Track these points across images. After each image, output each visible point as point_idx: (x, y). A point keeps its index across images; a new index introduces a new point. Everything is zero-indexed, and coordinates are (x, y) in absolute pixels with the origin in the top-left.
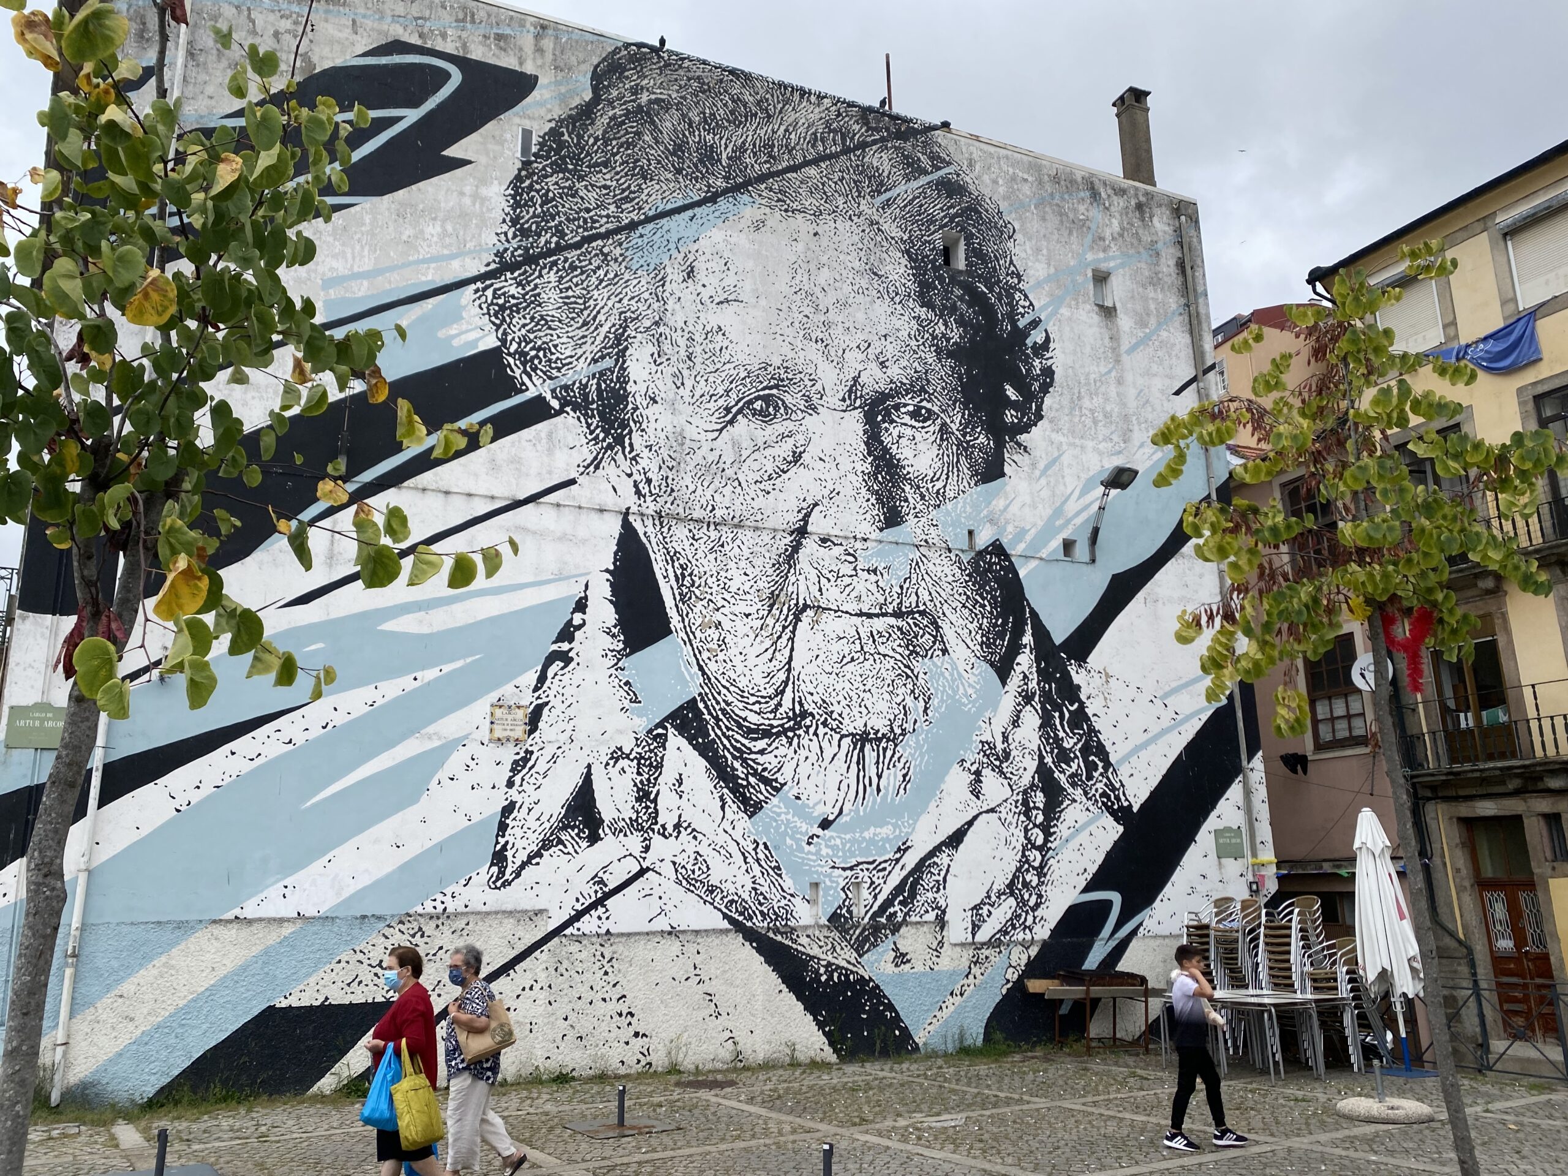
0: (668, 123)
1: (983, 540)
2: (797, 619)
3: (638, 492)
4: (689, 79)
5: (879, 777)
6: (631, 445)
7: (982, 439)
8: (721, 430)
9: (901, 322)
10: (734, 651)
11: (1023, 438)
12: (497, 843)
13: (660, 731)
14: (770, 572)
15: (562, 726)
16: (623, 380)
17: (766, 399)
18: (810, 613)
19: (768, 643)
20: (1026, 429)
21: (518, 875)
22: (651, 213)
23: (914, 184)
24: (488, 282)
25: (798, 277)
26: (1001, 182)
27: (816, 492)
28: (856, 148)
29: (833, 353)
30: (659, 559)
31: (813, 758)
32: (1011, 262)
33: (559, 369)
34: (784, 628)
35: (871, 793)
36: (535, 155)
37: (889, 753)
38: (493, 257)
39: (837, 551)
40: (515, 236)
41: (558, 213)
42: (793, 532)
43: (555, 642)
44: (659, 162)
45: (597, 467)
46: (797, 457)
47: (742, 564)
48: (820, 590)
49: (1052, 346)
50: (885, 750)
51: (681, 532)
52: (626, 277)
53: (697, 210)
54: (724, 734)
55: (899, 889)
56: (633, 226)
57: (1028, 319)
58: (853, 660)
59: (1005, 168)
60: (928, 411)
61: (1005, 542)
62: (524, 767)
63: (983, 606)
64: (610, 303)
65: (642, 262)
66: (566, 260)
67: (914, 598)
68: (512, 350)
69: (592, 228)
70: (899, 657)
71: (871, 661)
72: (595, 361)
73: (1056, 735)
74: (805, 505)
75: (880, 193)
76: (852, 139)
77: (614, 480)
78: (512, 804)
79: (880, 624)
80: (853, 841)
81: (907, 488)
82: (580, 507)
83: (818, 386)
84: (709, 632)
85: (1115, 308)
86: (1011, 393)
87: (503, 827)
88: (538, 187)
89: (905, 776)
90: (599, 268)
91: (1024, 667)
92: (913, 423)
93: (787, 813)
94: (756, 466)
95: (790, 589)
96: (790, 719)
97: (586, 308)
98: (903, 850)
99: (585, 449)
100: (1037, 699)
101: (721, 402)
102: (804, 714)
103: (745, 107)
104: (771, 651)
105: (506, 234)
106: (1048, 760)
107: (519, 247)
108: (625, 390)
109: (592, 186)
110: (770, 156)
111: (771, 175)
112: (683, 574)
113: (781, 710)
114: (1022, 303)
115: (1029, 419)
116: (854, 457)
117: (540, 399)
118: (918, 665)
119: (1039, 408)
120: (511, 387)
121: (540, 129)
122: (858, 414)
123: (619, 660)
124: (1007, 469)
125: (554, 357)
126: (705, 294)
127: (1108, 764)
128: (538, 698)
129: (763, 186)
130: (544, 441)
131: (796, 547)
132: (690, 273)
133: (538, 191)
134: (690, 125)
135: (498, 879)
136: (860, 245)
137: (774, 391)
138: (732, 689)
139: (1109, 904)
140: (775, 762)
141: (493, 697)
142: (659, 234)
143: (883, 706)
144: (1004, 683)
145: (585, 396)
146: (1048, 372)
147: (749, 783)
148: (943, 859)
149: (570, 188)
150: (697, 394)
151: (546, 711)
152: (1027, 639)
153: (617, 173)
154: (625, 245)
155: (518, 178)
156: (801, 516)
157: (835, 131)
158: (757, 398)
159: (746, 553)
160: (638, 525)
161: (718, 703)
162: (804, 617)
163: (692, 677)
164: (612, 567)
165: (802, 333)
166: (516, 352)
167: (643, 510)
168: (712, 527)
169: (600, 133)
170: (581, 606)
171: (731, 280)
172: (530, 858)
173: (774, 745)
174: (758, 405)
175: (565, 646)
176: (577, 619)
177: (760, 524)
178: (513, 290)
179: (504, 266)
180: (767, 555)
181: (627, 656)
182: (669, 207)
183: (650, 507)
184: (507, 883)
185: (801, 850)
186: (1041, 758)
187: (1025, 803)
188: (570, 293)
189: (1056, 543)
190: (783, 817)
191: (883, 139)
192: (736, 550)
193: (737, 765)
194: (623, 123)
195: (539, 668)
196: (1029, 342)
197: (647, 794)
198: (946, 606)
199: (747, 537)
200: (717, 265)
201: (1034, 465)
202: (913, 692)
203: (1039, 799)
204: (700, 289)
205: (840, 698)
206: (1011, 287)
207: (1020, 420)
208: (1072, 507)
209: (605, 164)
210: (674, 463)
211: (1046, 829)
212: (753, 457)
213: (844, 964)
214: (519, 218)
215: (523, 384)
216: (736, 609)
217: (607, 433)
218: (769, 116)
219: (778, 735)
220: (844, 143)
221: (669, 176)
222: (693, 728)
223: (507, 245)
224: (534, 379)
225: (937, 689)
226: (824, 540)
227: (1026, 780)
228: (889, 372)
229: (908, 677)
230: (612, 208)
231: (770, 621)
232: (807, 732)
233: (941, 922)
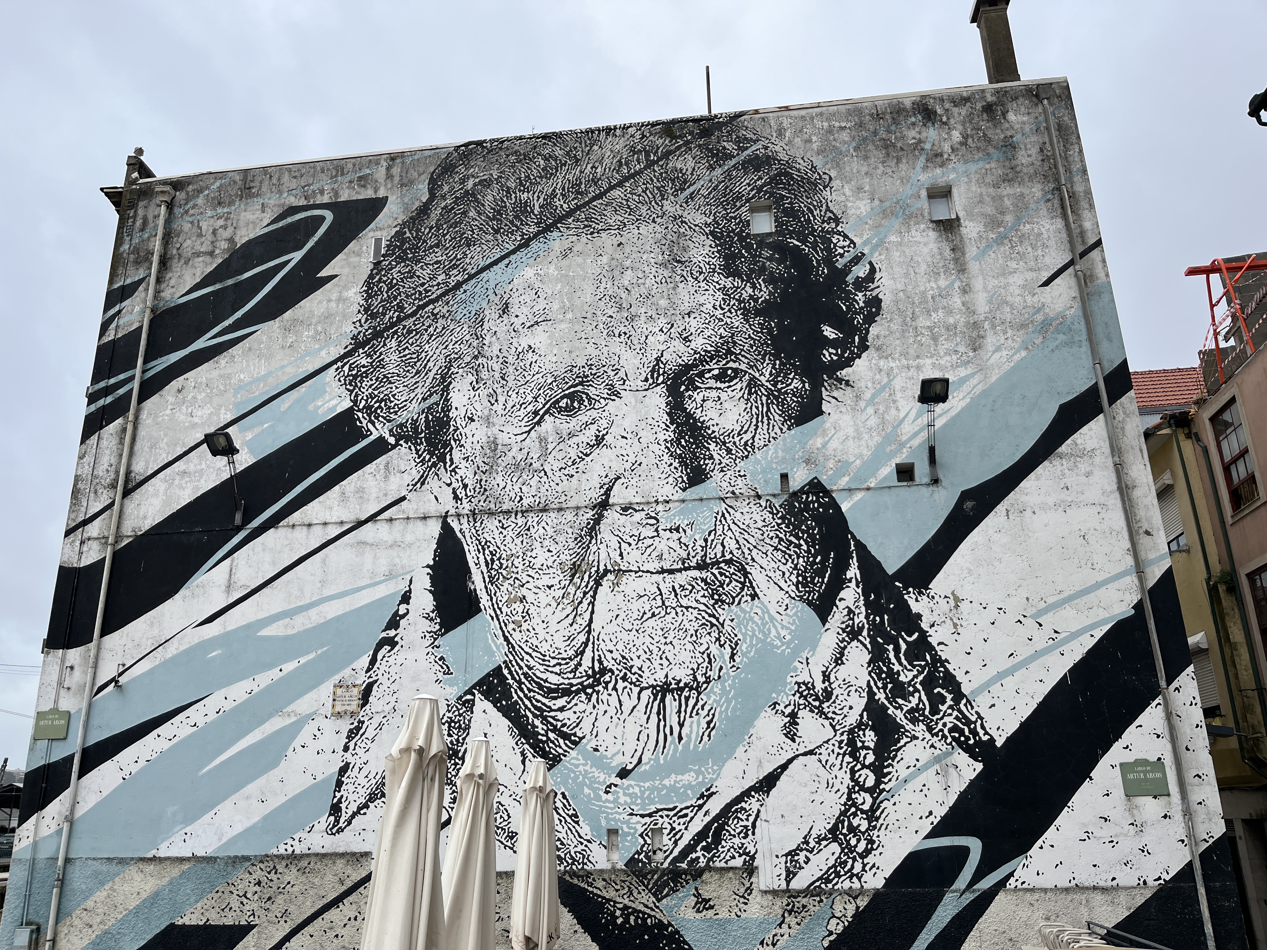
0: (489, 198)
1: (798, 480)
2: (598, 584)
3: (456, 498)
4: (508, 156)
5: (681, 725)
6: (451, 460)
7: (796, 384)
8: (529, 432)
9: (705, 297)
10: (536, 620)
11: (844, 373)
12: (335, 797)
13: (469, 697)
14: (572, 545)
15: (387, 698)
16: (447, 408)
17: (571, 396)
18: (610, 577)
19: (569, 609)
20: (848, 363)
21: (349, 823)
22: (473, 271)
23: (718, 171)
24: (346, 361)
25: (603, 285)
26: (814, 138)
27: (618, 467)
28: (660, 159)
29: (635, 342)
30: (472, 549)
31: (612, 711)
32: (828, 209)
33: (396, 413)
34: (585, 593)
35: (673, 742)
36: (383, 256)
37: (692, 702)
38: (350, 341)
39: (638, 516)
40: (367, 320)
41: (399, 294)
42: (595, 507)
43: (384, 631)
44: (481, 229)
45: (423, 484)
46: (599, 440)
47: (546, 543)
48: (621, 555)
49: (878, 276)
50: (687, 699)
51: (492, 524)
52: (451, 328)
53: (513, 257)
54: (525, 696)
55: (701, 835)
56: (459, 285)
57: (848, 257)
58: (653, 615)
59: (819, 124)
60: (735, 370)
61: (824, 479)
62: (357, 734)
63: (799, 546)
64: (438, 351)
65: (465, 312)
66: (405, 327)
67: (719, 548)
68: (361, 407)
69: (425, 297)
70: (702, 607)
71: (673, 614)
72: (424, 399)
73: (890, 670)
74: (607, 480)
75: (683, 190)
76: (657, 152)
77: (436, 491)
78: (347, 765)
79: (681, 578)
80: (652, 789)
81: (712, 446)
82: (408, 518)
83: (622, 374)
84: (514, 606)
85: (958, 219)
86: (829, 332)
87: (339, 784)
88: (385, 279)
89: (709, 723)
90: (429, 327)
91: (850, 602)
92: (719, 385)
93: (586, 765)
94: (560, 456)
95: (591, 558)
96: (589, 677)
97: (418, 361)
98: (706, 795)
99: (414, 471)
100: (865, 633)
101: (530, 408)
102: (604, 671)
103: (556, 160)
104: (571, 617)
105: (360, 321)
106: (881, 696)
107: (369, 328)
108: (448, 416)
109: (426, 264)
110: (578, 192)
111: (578, 208)
112: (492, 560)
113: (581, 669)
114: (841, 243)
115: (852, 352)
116: (656, 429)
117: (381, 439)
118: (724, 613)
119: (864, 339)
120: (361, 434)
121: (386, 235)
122: (661, 390)
123: (435, 639)
124: (825, 407)
125: (392, 404)
126: (518, 322)
127: (959, 695)
128: (370, 677)
129: (570, 220)
130: (382, 471)
131: (598, 521)
132: (505, 309)
133: (384, 282)
134: (508, 192)
135: (334, 826)
136: (664, 242)
137: (579, 388)
138: (534, 654)
139: (964, 852)
140: (573, 718)
141: (336, 679)
142: (480, 286)
143: (685, 656)
144: (824, 621)
145: (415, 429)
146: (875, 303)
147: (548, 739)
148: (752, 804)
149: (410, 272)
150: (509, 407)
151: (375, 687)
152: (853, 572)
153: (446, 249)
154: (451, 303)
155: (371, 276)
156: (602, 491)
157: (640, 151)
158: (562, 398)
159: (550, 531)
160: (455, 525)
161: (521, 668)
162: (604, 582)
163: (498, 647)
164: (432, 563)
165: (605, 332)
166: (364, 407)
167: (460, 511)
168: (520, 515)
169: (433, 223)
170: (406, 598)
171: (542, 304)
172: (359, 809)
173: (573, 702)
174: (563, 404)
175: (392, 633)
176: (402, 609)
177: (564, 505)
178: (364, 362)
179: (358, 344)
180: (570, 531)
181: (442, 635)
182: (489, 261)
183: (466, 508)
184: (341, 830)
185: (599, 798)
186: (871, 694)
187: (851, 743)
188: (407, 352)
189: (888, 470)
190: (581, 768)
191: (687, 143)
192: (541, 531)
193: (537, 722)
194: (453, 208)
195: (371, 653)
196: (850, 279)
197: (456, 753)
198: (755, 551)
199: (552, 518)
200: (528, 297)
201: (858, 397)
202: (718, 639)
203: (870, 738)
204: (513, 319)
205: (641, 652)
206: (828, 232)
207: (841, 356)
208: (907, 429)
209: (437, 246)
210: (487, 467)
211: (879, 770)
212: (558, 448)
213: (641, 908)
214: (370, 306)
215: (369, 430)
216: (540, 583)
217: (431, 454)
218: (578, 160)
219: (577, 692)
220: (647, 160)
221: (490, 237)
222: (498, 692)
223: (360, 329)
224: (377, 425)
225: (745, 635)
226: (625, 509)
227: (852, 719)
228: (693, 345)
229: (713, 625)
230: (443, 277)
231: (571, 589)
232: (606, 688)
233: (750, 869)
